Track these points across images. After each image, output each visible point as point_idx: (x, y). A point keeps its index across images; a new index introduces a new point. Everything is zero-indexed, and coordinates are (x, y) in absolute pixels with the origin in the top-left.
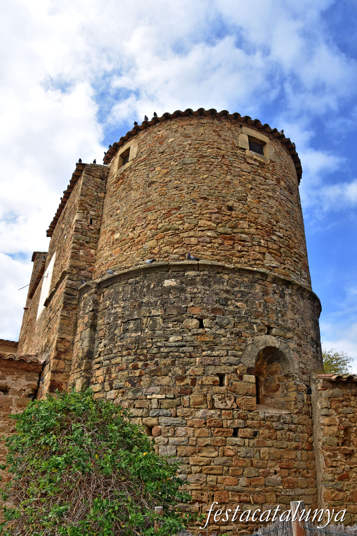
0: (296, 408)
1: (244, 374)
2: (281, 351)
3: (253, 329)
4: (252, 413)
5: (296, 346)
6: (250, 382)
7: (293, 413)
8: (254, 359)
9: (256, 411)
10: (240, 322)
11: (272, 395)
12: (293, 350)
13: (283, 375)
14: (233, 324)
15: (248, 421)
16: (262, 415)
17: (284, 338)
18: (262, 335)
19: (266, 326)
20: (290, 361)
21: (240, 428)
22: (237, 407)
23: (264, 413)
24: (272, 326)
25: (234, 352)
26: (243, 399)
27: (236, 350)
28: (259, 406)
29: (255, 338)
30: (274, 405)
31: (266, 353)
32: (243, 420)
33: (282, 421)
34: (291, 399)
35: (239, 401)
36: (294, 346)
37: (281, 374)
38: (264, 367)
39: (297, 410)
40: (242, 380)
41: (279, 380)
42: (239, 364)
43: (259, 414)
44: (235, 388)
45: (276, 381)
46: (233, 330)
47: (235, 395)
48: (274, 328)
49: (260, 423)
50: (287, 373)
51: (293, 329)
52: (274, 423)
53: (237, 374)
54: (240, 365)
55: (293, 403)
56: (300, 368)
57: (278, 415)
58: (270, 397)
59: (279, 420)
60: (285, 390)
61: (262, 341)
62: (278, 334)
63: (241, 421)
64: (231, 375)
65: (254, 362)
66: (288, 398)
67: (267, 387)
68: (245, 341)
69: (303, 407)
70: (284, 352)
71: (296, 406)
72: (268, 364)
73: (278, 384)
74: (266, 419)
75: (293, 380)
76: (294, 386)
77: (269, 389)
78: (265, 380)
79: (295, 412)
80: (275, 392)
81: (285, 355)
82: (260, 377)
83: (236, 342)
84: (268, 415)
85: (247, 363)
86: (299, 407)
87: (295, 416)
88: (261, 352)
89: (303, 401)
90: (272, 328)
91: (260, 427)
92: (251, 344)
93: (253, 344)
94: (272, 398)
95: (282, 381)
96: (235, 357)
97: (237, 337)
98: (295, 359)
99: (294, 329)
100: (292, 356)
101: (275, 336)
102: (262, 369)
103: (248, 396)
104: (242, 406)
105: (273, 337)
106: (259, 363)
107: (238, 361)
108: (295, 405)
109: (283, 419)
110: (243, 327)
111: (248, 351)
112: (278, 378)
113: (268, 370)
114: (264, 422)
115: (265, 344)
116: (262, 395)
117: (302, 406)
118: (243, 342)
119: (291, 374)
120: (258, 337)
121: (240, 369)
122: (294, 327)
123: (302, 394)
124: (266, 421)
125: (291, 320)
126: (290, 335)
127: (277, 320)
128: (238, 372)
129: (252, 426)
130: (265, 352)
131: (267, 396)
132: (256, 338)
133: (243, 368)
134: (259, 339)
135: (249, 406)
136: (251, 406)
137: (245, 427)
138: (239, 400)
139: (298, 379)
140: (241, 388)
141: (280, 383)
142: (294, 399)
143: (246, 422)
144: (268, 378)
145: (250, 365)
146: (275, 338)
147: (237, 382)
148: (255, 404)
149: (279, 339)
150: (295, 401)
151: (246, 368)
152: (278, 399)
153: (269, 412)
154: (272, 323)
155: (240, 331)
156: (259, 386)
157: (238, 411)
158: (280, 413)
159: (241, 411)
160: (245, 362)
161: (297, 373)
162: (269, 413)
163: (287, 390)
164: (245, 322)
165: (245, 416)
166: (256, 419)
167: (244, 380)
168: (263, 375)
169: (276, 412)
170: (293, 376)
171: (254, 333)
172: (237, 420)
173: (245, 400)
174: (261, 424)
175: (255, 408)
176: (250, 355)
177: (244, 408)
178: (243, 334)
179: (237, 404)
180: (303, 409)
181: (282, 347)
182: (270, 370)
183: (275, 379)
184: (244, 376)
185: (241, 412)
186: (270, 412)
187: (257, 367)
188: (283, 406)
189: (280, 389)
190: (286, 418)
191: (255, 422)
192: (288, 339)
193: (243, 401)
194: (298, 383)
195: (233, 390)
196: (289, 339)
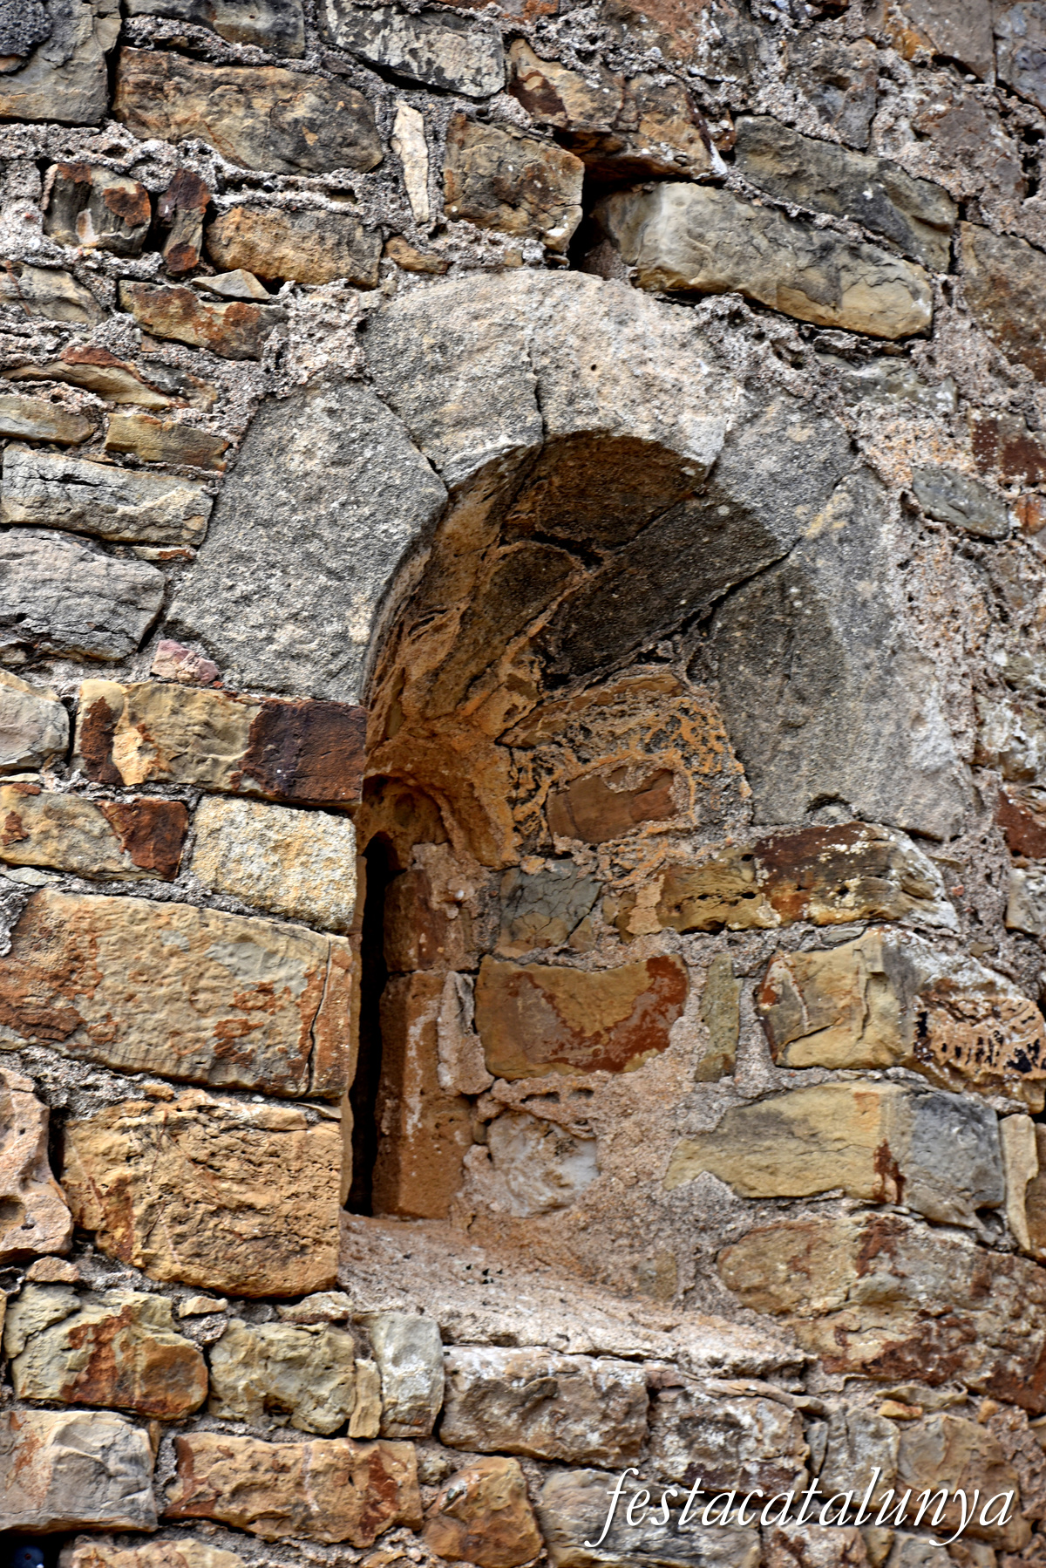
0: (884, 1302)
1: (207, 790)
2: (741, 513)
3: (388, 172)
4: (276, 1334)
5: (964, 462)
6: (288, 901)
7: (837, 1363)
8: (362, 596)
9: (331, 1304)
10: (193, 50)
11: (567, 1108)
12: (910, 513)
13: (739, 837)
14: (93, 55)
15: (204, 1439)
16: (415, 1366)
17: (811, 331)
18: (497, 269)
19: (563, 137)
20: (858, 664)
21: (95, 1531)
22: (80, 1240)
23: (447, 1338)
24: (653, 145)
25: (87, 469)
26: (174, 1128)
27: (118, 453)
28: (384, 1235)
29: (405, 303)
30: (586, 1245)
31: (527, 531)
32: (138, 1417)
33: (680, 1463)
34: (826, 1171)
35: (110, 1158)
36: (924, 455)
37: (713, 823)
38: (496, 724)
39: (898, 1329)
40: (171, 873)
41: (675, 910)
42: (144, 645)
43: (365, 1349)
44: (61, 980)
45: (643, 920)
46: (87, 146)
47: (61, 1072)
48: (678, 175)
49: (378, 1474)
50: (793, 814)
51: (944, 213)
52: (560, 1479)
53: (115, 781)
54: (166, 658)
55: (847, 1224)
56: (977, 761)
57: (632, 1377)
58: (544, 1126)
59: (638, 1446)
60: (756, 1046)
61: (499, 355)
62: (720, 271)
63: (110, 1425)
64: (30, 794)
65: (360, 632)
66: (786, 1152)
67: (514, 985)
68: (258, 331)
69: (982, 1289)
70: (777, 529)
71: (882, 1276)
72: (553, 681)
73: (658, 965)
74: (459, 1426)
75: (876, 919)
76: (883, 999)
77: (542, 1024)
78: (490, 897)
79: (866, 1348)
80: (617, 1067)
81: (800, 576)
82: (430, 852)
83: (116, 329)
84: (491, 1363)
85: (253, 647)
86: (921, 1287)
87: (861, 1399)
88: (472, 508)
89: (988, 1213)
90: (648, 176)
91: (366, 1524)
92: (336, 378)
93: (360, 378)
94: (563, 1149)
95: (716, 927)
96: (104, 543)
97: (148, 264)
98: (922, 635)
99: (963, 206)
100: (896, 597)
101: (686, 296)
102: (460, 739)
103: (234, 1090)
104: (148, 1224)
105: (649, 313)
106: (420, 658)
107: (131, 601)
108: (863, 1262)
109: (688, 1427)
110: (235, 120)
111: (287, 482)
112: (671, 874)
113: (541, 766)
114: (435, 1460)
115: (539, 393)
116: (434, 1098)
117: (964, 1283)
118: (218, 350)
119: (844, 834)
120: (443, 289)
121: (160, 712)
122: (959, 181)
123: (972, 1116)
124: (457, 1447)
125: (938, 79)
126: (888, 294)
127: (740, 59)
128: (129, 757)
129: (257, 1504)
130: (524, 510)
131: (506, 1109)
132: (415, 297)
133: (195, 713)
134: (456, 320)
135: (247, 1225)
136: (267, 1238)
137: (170, 1524)
138: (108, 1140)
139: (945, 913)
140: (145, 974)
141: (696, 947)
142: (869, 1181)
143: (182, 1452)
144: (534, 865)
145: (303, 676)
146: (684, 320)
147: (97, 901)
148: (330, 1206)
149: (736, 343)
150: (878, 1202)
151: (240, 716)
152: (644, 1157)
153: (504, 1323)
154: (653, 105)
155: (187, 185)
156: (401, 971)
157: (81, 1288)
158: (665, 1345)
159: (129, 1297)
160: (239, 632)
161: (933, 823)
162: (506, 1340)
163: (774, 1047)
164: (278, 45)
165: (168, 1366)
166: (325, 1418)
167: (203, 869)
168: (476, 825)
169: (603, 1337)
170: (876, 863)
171: (389, 232)
172: (57, 1420)
173: (189, 1143)
174: (391, 1491)
175: (323, 1262)
176: (305, 534)
177: (170, 1263)
178: (225, 228)
179: (71, 1196)
180: (983, 1320)
181: (768, 464)
182: (567, 767)
183: (629, 896)
184: (210, 813)
185: (131, 1316)
186: (529, 1329)
187: (395, 713)
188: (706, 1263)
189: (684, 1029)
190: (730, 1423)
191: (314, 1454)
192: (853, 357)
193: (170, 1164)
194: (931, 966)
195: (35, 995)
196: (869, 347)
